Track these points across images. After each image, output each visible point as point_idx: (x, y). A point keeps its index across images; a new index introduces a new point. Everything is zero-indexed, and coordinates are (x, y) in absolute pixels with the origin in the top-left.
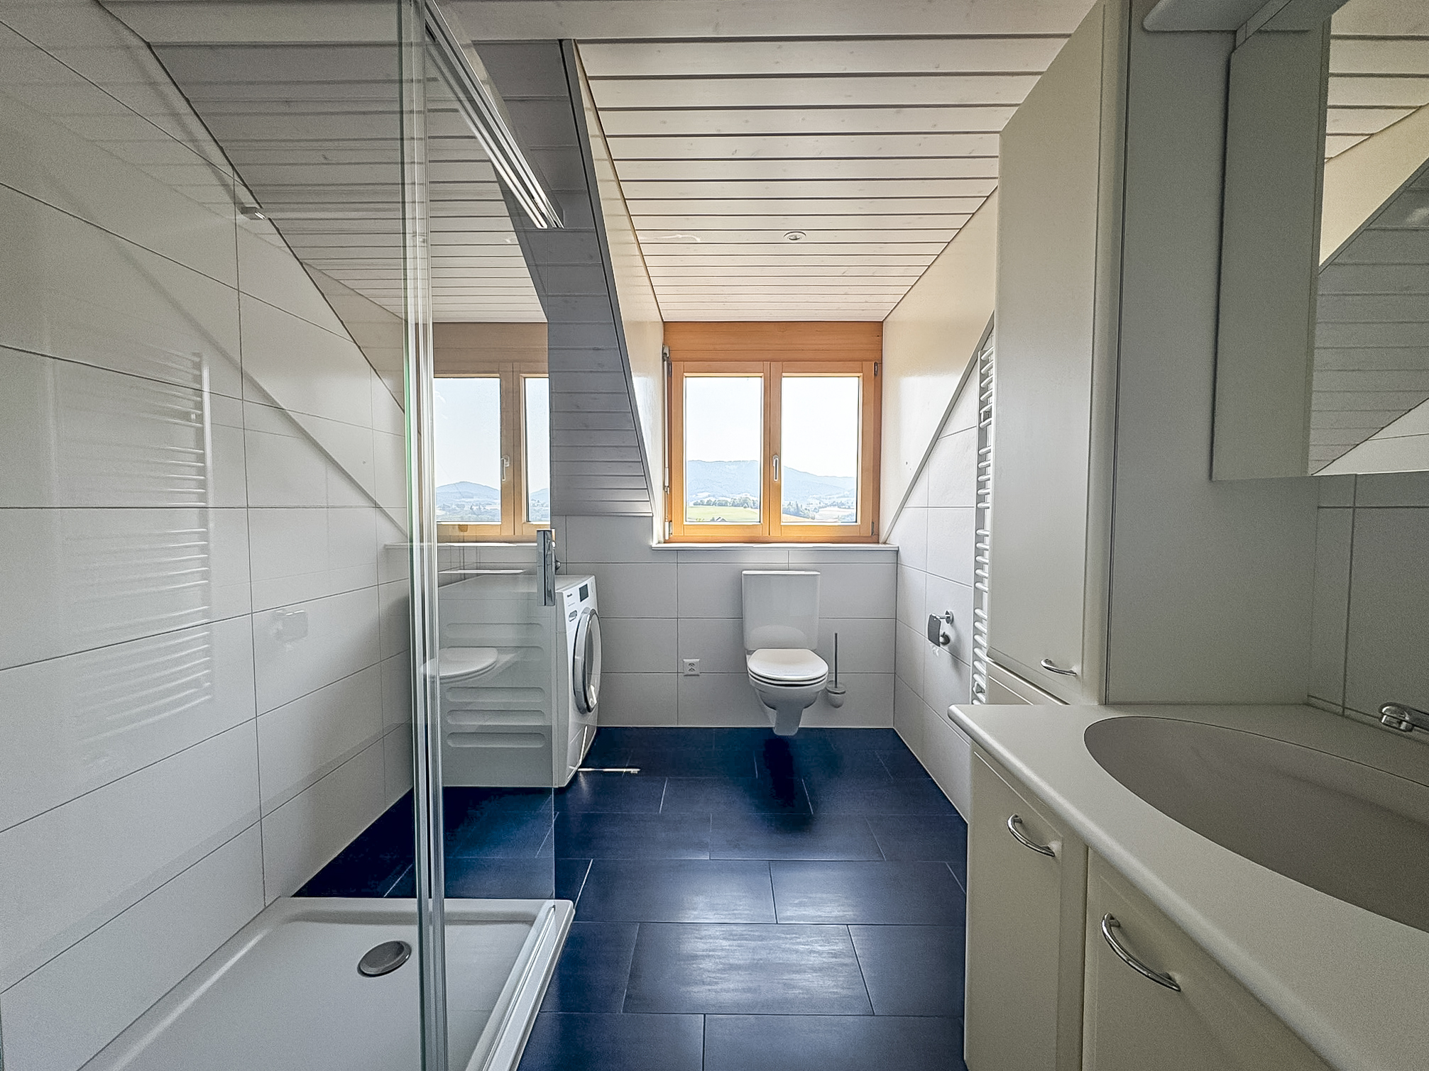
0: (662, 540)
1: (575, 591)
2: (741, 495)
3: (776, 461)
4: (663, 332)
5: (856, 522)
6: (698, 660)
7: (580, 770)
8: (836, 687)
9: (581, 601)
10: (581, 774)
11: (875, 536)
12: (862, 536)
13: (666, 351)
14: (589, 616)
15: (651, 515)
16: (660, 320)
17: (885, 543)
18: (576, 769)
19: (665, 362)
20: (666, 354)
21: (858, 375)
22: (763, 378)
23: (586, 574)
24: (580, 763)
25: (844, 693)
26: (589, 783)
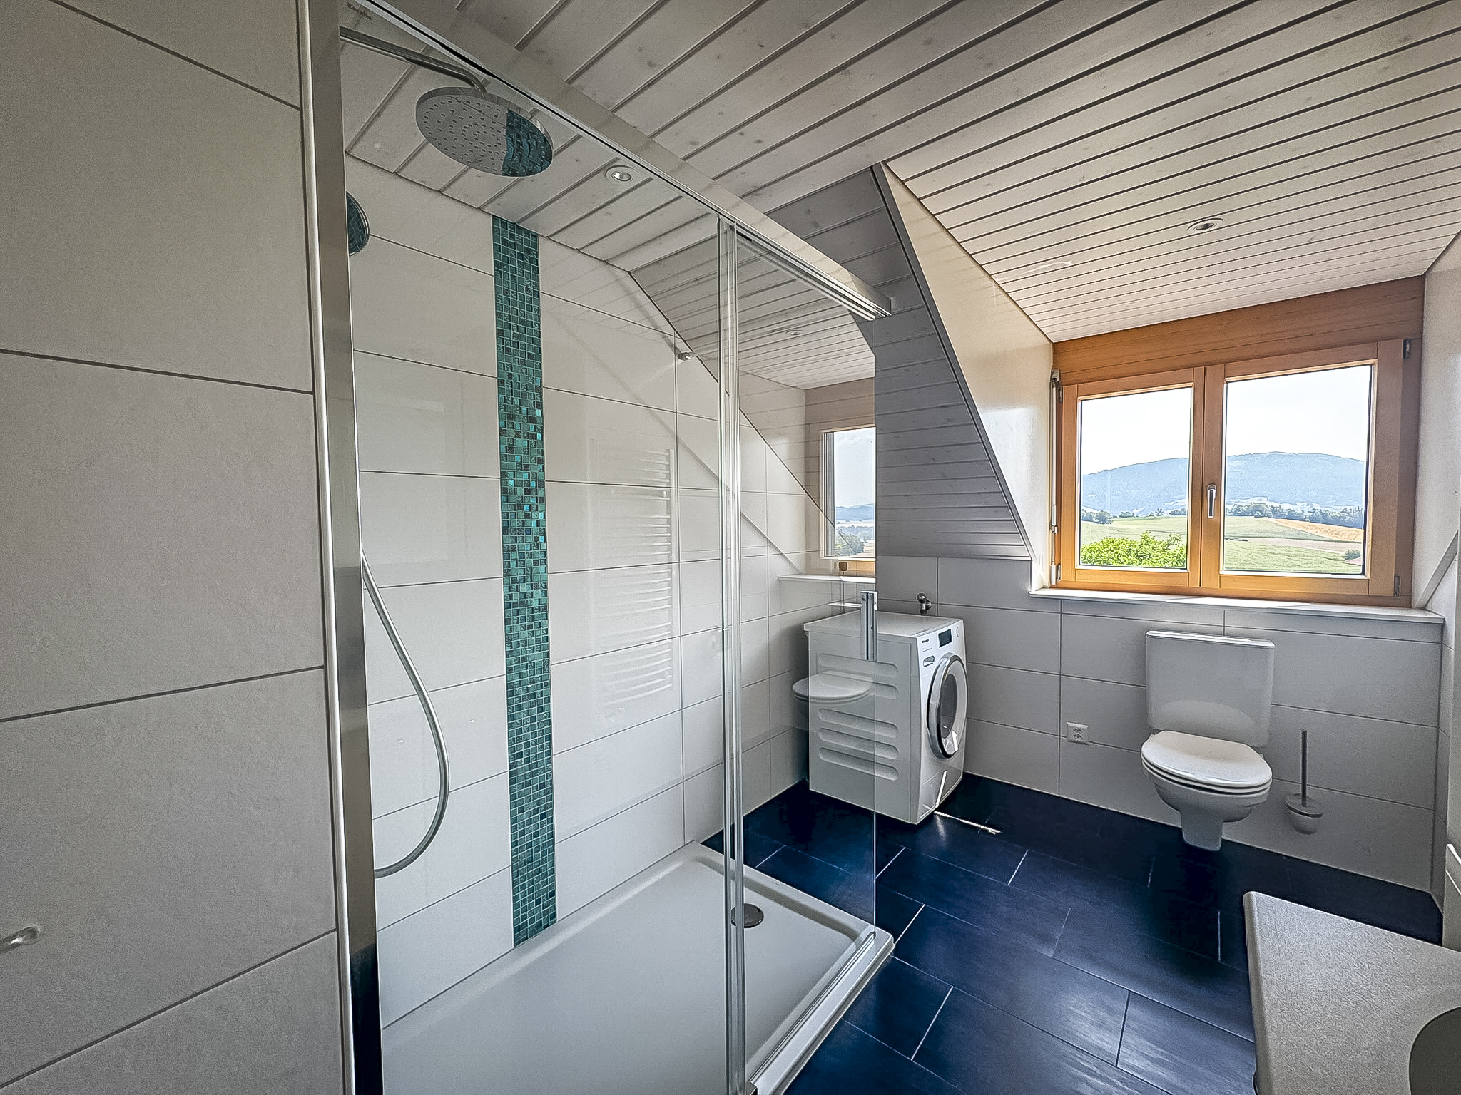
0: (1047, 584)
1: (933, 637)
2: (1250, 500)
3: (1212, 494)
4: (1052, 354)
5: (1363, 574)
6: (1087, 726)
7: (935, 812)
8: (1304, 805)
9: (940, 646)
10: (938, 818)
11: (1402, 595)
12: (1372, 596)
13: (1057, 375)
14: (949, 661)
15: (1029, 559)
16: (1048, 342)
17: (1424, 608)
18: (931, 810)
19: (1054, 389)
20: (1055, 379)
21: (1371, 361)
22: (1193, 388)
23: (952, 616)
24: (937, 806)
25: (1319, 816)
26: (946, 828)
